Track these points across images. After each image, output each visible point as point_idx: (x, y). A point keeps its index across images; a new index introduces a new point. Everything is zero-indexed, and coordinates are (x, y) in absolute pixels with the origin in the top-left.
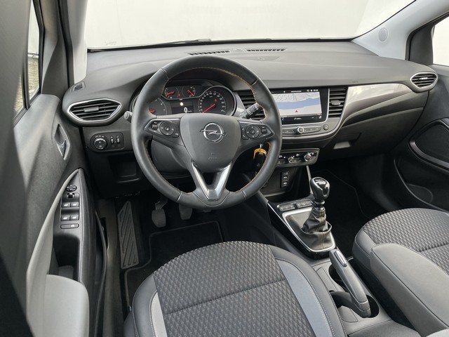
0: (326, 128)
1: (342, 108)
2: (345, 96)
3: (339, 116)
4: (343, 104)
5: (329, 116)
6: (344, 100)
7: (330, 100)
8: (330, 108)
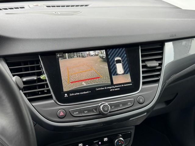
0: (141, 101)
1: (160, 70)
2: (162, 54)
3: (157, 81)
4: (160, 65)
5: (144, 83)
6: (161, 59)
7: (143, 61)
8: (143, 72)
